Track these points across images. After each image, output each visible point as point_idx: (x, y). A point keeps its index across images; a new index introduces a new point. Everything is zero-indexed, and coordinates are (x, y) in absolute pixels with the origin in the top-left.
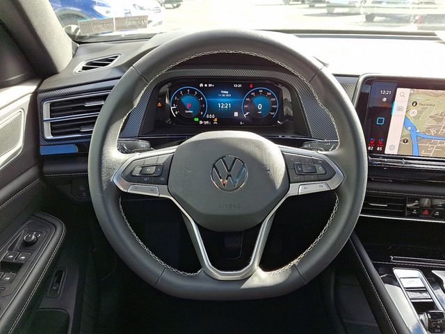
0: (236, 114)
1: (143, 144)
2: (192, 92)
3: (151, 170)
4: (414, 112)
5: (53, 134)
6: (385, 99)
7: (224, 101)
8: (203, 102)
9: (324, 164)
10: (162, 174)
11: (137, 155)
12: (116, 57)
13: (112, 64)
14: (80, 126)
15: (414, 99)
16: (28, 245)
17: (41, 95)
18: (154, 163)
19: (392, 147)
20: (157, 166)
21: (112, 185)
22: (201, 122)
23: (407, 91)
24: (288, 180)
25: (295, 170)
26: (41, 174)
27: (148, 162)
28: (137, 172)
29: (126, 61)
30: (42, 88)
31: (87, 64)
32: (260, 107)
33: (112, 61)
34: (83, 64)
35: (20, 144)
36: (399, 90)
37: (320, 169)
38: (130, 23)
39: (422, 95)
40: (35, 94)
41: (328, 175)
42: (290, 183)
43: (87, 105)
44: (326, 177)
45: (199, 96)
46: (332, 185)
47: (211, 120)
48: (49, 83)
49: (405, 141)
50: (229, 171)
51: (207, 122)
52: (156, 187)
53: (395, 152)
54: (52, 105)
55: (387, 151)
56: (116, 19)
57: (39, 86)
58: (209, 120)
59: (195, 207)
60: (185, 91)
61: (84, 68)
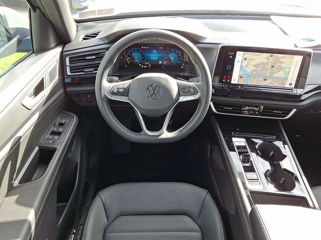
0: (160, 62)
1: (116, 78)
2: (138, 51)
3: (121, 90)
4: (245, 63)
5: (71, 72)
6: (231, 57)
7: (154, 56)
8: (143, 56)
9: (194, 88)
10: (126, 92)
11: (115, 84)
12: (99, 32)
13: (98, 37)
14: (83, 68)
15: (245, 57)
16: (61, 125)
17: (65, 53)
18: (122, 87)
19: (235, 80)
20: (124, 88)
21: (105, 96)
22: (142, 66)
23: (242, 53)
24: (179, 95)
25: (182, 90)
26: (65, 92)
27: (120, 87)
28: (115, 91)
29: (105, 36)
30: (64, 50)
31: (85, 36)
32: (172, 59)
33: (97, 34)
34: (83, 36)
35: (57, 78)
36: (238, 53)
37: (192, 91)
38: (105, 12)
39: (248, 55)
40: (62, 53)
41: (195, 93)
42: (180, 96)
43: (88, 58)
44: (194, 94)
45: (141, 53)
46: (196, 97)
47: (147, 65)
48: (68, 47)
49: (241, 77)
50: (154, 91)
51: (145, 66)
52: (124, 97)
53: (236, 83)
54: (70, 58)
55: (232, 82)
56: (98, 10)
57: (63, 48)
58: (146, 65)
59: (139, 105)
60: (134, 51)
61: (84, 39)
